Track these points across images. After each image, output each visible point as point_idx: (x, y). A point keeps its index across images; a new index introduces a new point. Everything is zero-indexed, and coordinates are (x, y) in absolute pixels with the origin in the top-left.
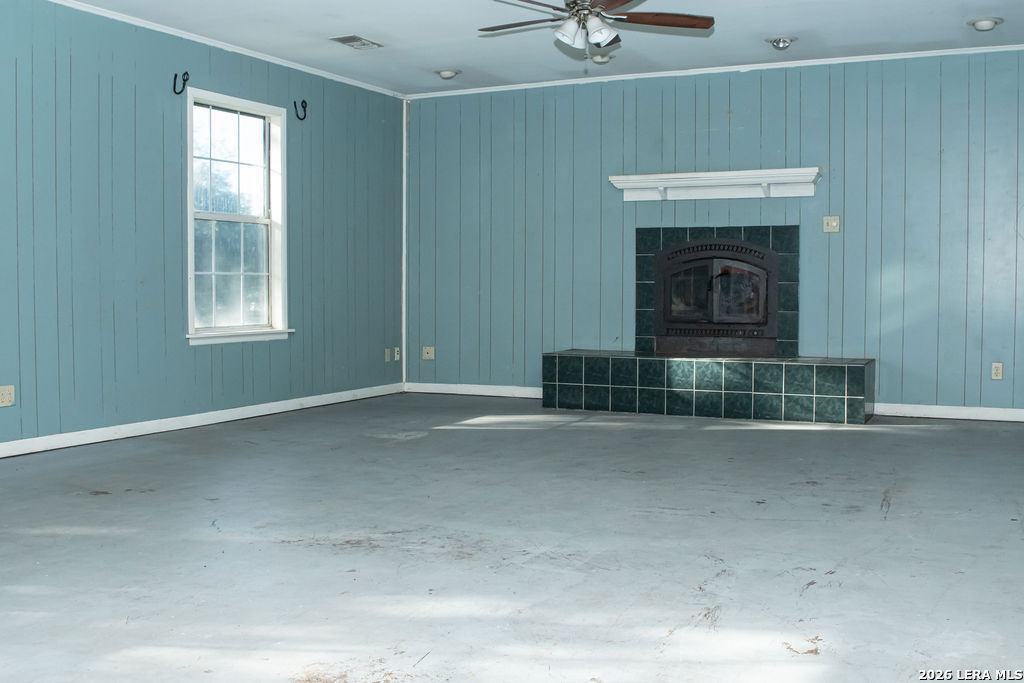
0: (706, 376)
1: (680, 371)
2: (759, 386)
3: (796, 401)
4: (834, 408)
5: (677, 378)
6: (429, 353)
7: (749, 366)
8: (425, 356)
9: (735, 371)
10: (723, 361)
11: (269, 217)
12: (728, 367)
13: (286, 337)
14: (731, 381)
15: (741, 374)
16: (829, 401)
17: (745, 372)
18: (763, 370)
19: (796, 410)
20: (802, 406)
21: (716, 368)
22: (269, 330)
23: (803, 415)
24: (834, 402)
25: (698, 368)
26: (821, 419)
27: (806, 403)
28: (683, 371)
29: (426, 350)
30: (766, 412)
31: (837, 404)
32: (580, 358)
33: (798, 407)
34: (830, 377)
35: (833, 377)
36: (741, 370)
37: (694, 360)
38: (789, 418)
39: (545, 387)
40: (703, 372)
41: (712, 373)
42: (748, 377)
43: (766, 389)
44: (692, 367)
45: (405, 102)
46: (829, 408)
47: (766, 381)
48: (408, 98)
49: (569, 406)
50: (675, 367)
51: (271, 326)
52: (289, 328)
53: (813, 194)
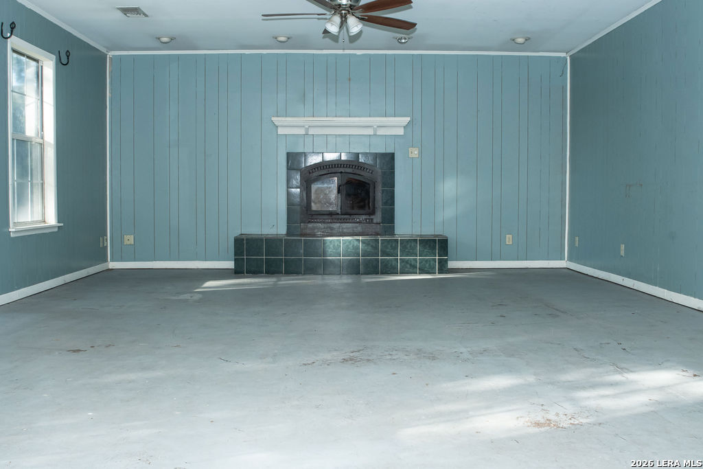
0: (349, 248)
1: (331, 246)
2: (384, 254)
3: (407, 262)
4: (430, 264)
5: (330, 250)
6: (129, 239)
7: (377, 241)
8: (126, 242)
9: (368, 244)
10: (361, 238)
11: (42, 138)
12: (363, 242)
13: (56, 230)
14: (366, 251)
15: (372, 246)
16: (427, 260)
17: (374, 245)
18: (386, 244)
19: (406, 267)
20: (411, 265)
21: (356, 243)
22: (43, 225)
23: (411, 270)
24: (430, 261)
25: (344, 244)
26: (422, 271)
27: (413, 263)
28: (334, 245)
29: (126, 237)
30: (389, 269)
31: (432, 263)
32: (262, 240)
33: (408, 266)
34: (427, 246)
35: (430, 246)
36: (371, 244)
37: (341, 238)
38: (403, 273)
39: (235, 260)
40: (348, 246)
41: (353, 246)
42: (376, 248)
43: (388, 255)
44: (340, 243)
45: (108, 56)
46: (427, 265)
47: (388, 250)
48: (111, 54)
49: (254, 272)
50: (328, 243)
51: (45, 222)
52: (59, 222)
53: (402, 134)
